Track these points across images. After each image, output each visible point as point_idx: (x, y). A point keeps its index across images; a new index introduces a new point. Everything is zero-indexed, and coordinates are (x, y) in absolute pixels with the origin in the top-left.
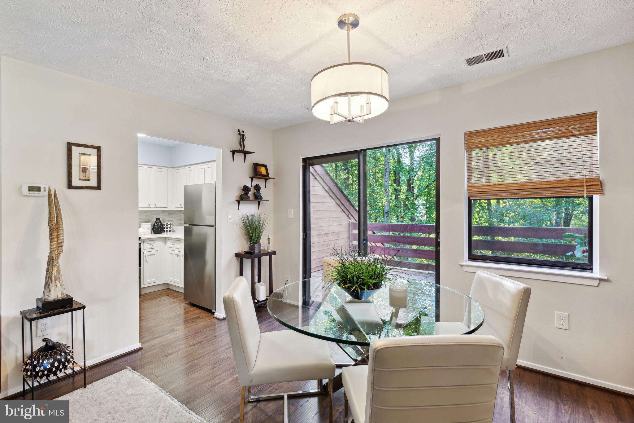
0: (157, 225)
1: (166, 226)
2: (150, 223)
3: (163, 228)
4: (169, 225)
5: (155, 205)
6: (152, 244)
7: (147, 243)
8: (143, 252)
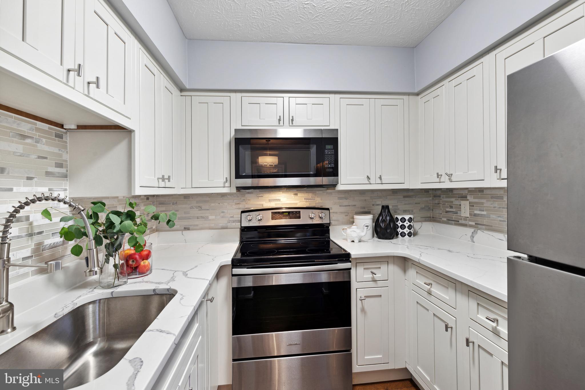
0: (383, 221)
1: (401, 223)
2: (370, 217)
3: (396, 227)
4: (407, 222)
5: (380, 178)
6: (374, 271)
7: (364, 268)
8: (356, 289)
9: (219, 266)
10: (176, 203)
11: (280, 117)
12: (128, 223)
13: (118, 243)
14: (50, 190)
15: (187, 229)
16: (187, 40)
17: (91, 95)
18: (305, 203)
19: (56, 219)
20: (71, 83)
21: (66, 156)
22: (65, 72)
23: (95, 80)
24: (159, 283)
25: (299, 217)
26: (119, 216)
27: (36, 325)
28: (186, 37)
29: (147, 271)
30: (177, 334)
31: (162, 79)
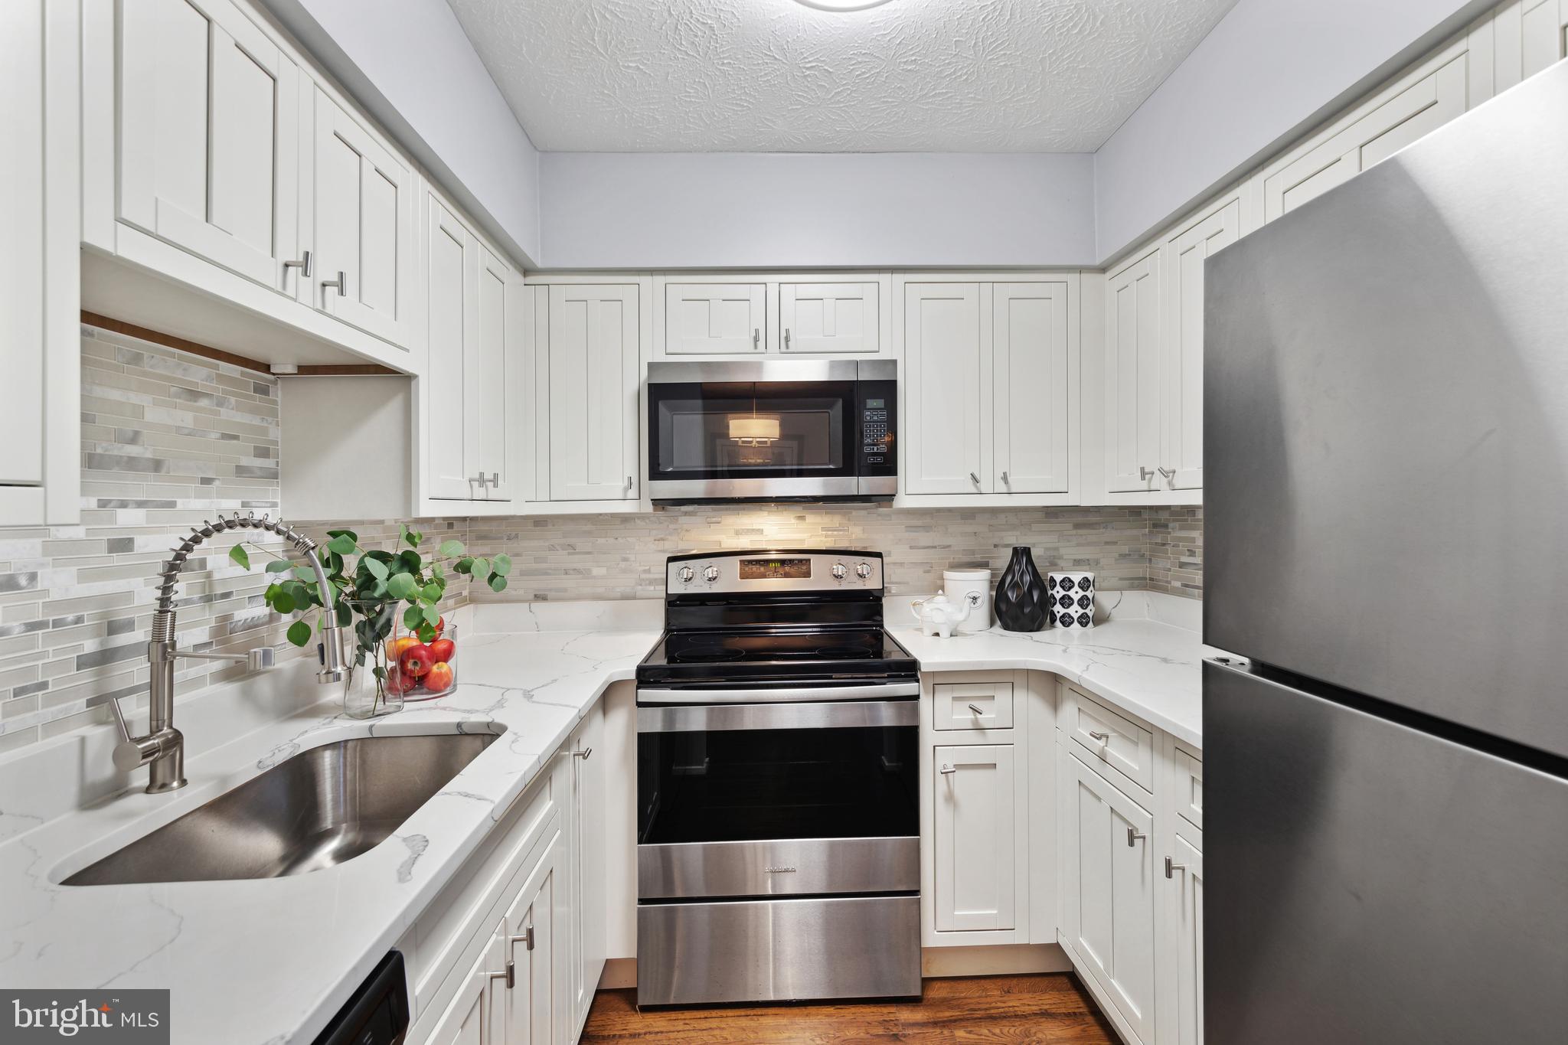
0: (1015, 586)
1: (1062, 593)
2: (984, 575)
3: (1047, 602)
4: (1076, 588)
5: (1005, 478)
6: (977, 704)
7: (953, 698)
8: (934, 747)
9: (606, 681)
10: (517, 536)
11: (757, 331)
12: (404, 577)
13: (382, 620)
14: (244, 505)
15: (540, 597)
16: (538, 153)
17: (329, 310)
18: (823, 539)
19: (258, 567)
20: (290, 291)
21: (275, 433)
22: (280, 269)
23: (335, 278)
24: (469, 712)
25: (807, 574)
26: (385, 562)
27: (224, 779)
28: (535, 147)
29: (446, 685)
30: (497, 800)
31: (480, 253)
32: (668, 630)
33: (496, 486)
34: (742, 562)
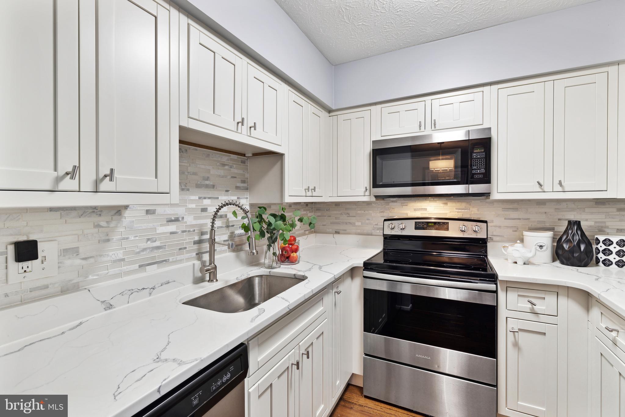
0: (568, 241)
1: (604, 247)
2: (550, 234)
3: (592, 251)
4: (615, 245)
5: (560, 183)
6: (534, 301)
7: (518, 295)
8: (507, 318)
9: (351, 266)
10: (329, 210)
11: (420, 122)
12: (280, 223)
13: (274, 237)
14: (238, 198)
15: (337, 232)
16: (333, 67)
17: (252, 135)
18: (456, 213)
19: (239, 218)
20: (239, 131)
21: (247, 175)
22: (236, 124)
23: (253, 125)
24: (299, 271)
25: (447, 229)
26: (275, 218)
27: (227, 282)
28: (332, 64)
30: (291, 302)
31: (310, 107)
32: (384, 249)
33: (315, 191)
34: (415, 222)
